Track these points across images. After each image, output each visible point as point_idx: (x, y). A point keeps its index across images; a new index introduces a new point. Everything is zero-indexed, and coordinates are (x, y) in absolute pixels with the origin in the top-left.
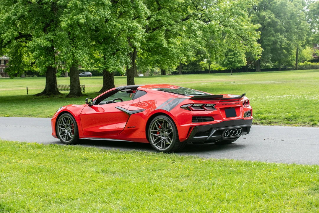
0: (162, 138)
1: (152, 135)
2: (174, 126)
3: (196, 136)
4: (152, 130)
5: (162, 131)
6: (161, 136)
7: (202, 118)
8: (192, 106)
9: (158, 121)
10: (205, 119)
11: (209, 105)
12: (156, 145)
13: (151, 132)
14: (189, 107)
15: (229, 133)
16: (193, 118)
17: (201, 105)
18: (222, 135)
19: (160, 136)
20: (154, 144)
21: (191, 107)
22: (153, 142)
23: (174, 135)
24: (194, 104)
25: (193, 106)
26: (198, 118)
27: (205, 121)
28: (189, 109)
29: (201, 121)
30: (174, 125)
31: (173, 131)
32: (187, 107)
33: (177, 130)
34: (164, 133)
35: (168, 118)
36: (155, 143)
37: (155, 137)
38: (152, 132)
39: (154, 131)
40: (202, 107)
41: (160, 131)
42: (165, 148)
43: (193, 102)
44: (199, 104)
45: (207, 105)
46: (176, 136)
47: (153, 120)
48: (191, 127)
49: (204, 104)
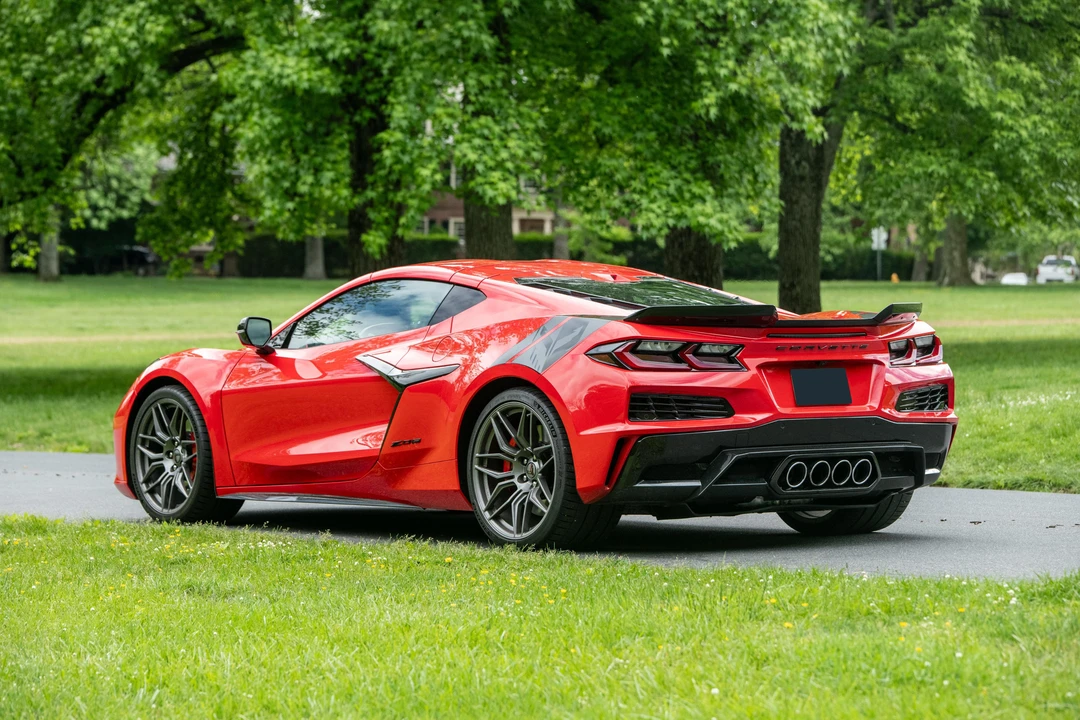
0: (521, 486)
1: (481, 474)
2: (560, 436)
3: (648, 480)
4: (482, 452)
5: (521, 459)
6: (515, 480)
7: (677, 401)
8: (633, 350)
9: (504, 413)
10: (690, 408)
11: (716, 350)
12: (496, 518)
13: (475, 461)
14: (620, 355)
15: (808, 473)
16: (633, 400)
17: (676, 346)
18: (769, 481)
19: (512, 477)
20: (487, 515)
21: (628, 355)
22: (482, 506)
23: (560, 473)
24: (639, 340)
25: (639, 348)
26: (654, 400)
27: (692, 416)
28: (618, 361)
29: (674, 416)
30: (558, 431)
31: (554, 456)
32: (609, 354)
33: (569, 454)
34: (529, 468)
35: (539, 401)
36: (490, 509)
37: (493, 482)
38: (481, 462)
39: (489, 459)
40: (677, 356)
41: (513, 457)
42: (525, 531)
43: (639, 335)
44: (666, 341)
45: (705, 349)
46: (567, 478)
47: (487, 410)
48: (622, 439)
49: (689, 343)
